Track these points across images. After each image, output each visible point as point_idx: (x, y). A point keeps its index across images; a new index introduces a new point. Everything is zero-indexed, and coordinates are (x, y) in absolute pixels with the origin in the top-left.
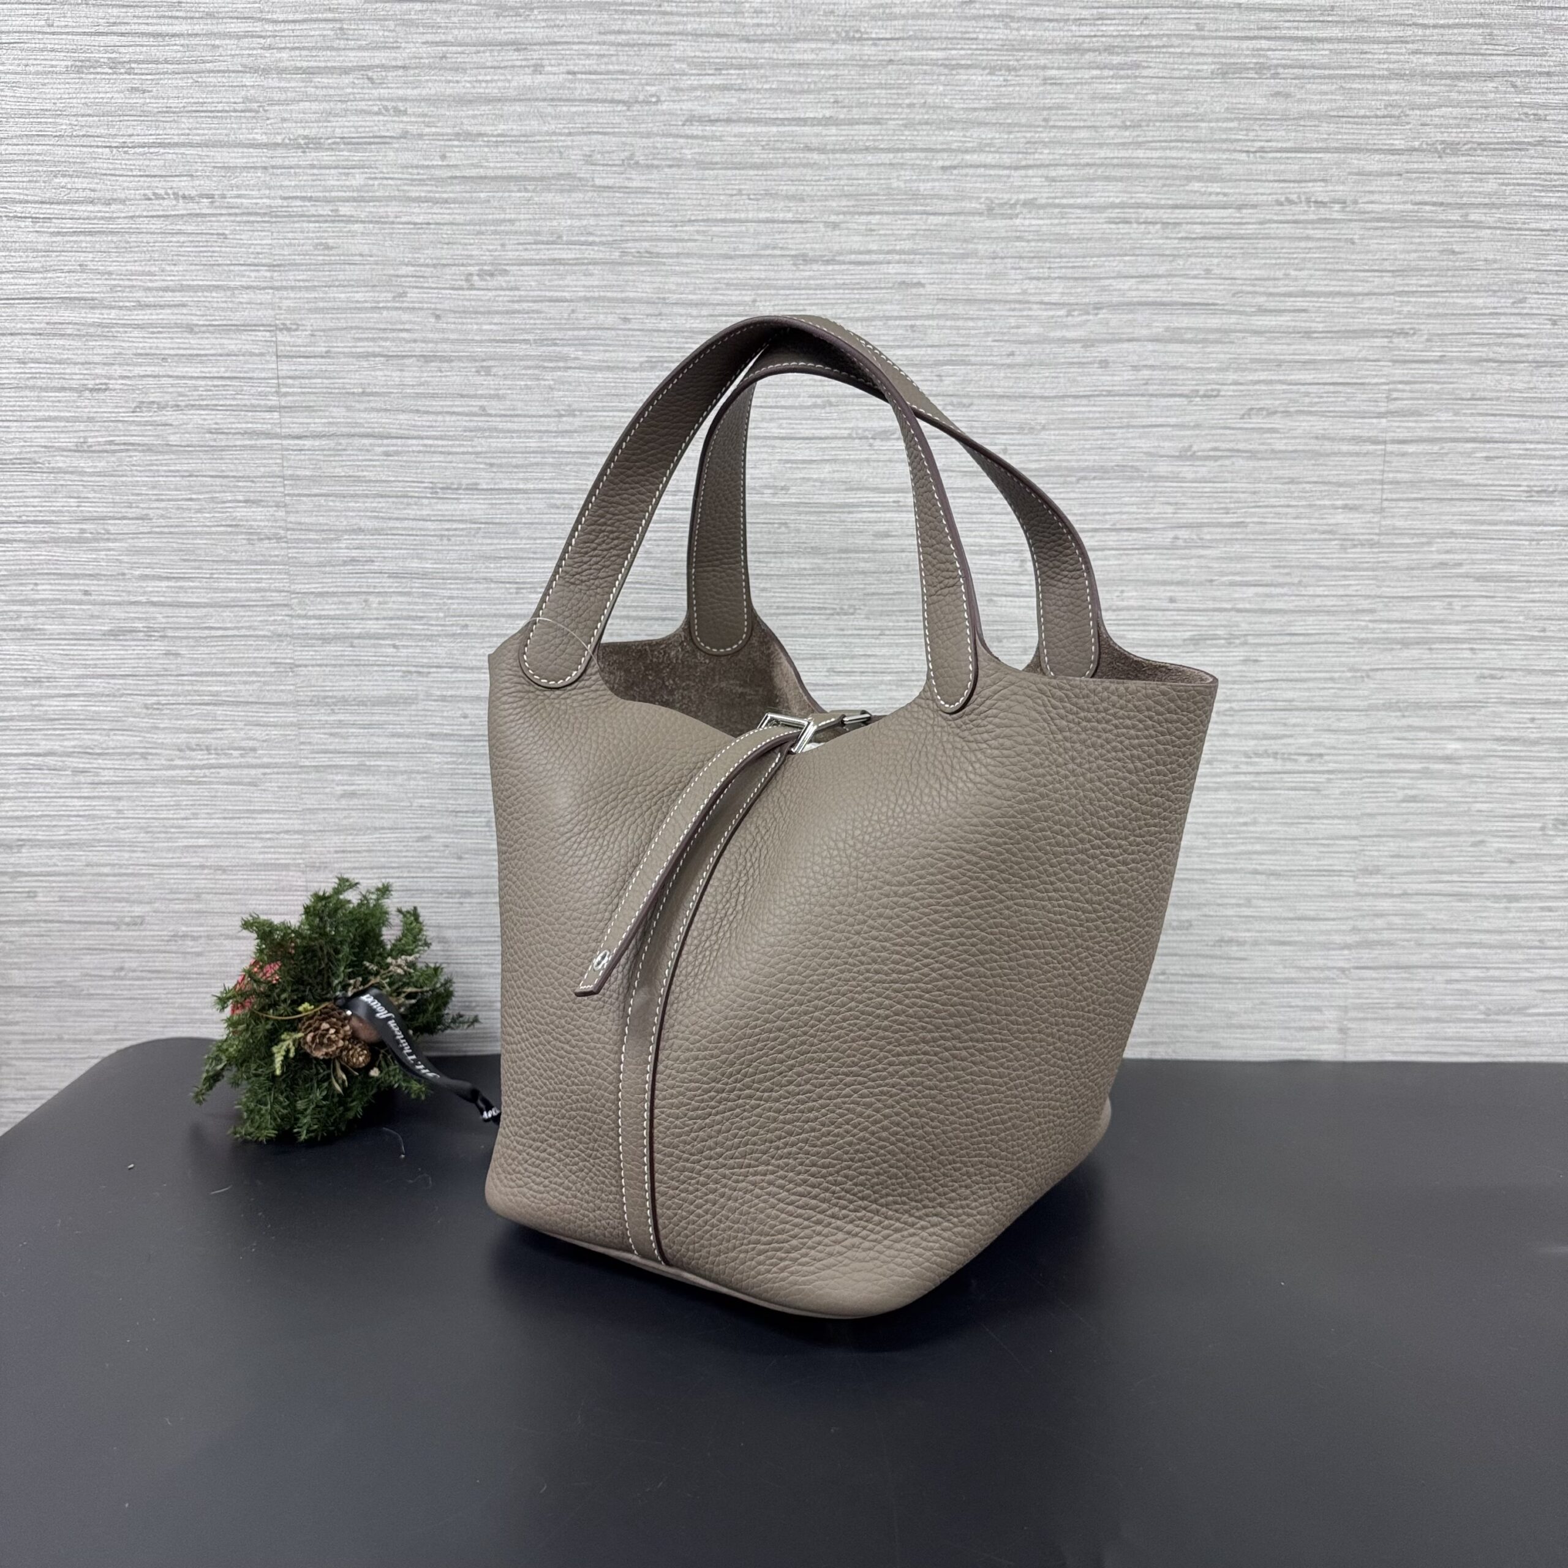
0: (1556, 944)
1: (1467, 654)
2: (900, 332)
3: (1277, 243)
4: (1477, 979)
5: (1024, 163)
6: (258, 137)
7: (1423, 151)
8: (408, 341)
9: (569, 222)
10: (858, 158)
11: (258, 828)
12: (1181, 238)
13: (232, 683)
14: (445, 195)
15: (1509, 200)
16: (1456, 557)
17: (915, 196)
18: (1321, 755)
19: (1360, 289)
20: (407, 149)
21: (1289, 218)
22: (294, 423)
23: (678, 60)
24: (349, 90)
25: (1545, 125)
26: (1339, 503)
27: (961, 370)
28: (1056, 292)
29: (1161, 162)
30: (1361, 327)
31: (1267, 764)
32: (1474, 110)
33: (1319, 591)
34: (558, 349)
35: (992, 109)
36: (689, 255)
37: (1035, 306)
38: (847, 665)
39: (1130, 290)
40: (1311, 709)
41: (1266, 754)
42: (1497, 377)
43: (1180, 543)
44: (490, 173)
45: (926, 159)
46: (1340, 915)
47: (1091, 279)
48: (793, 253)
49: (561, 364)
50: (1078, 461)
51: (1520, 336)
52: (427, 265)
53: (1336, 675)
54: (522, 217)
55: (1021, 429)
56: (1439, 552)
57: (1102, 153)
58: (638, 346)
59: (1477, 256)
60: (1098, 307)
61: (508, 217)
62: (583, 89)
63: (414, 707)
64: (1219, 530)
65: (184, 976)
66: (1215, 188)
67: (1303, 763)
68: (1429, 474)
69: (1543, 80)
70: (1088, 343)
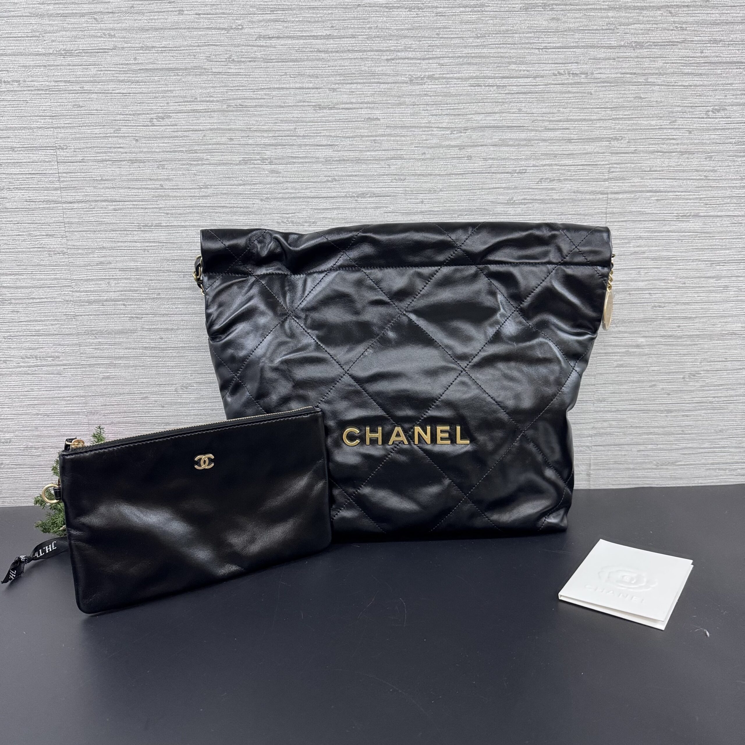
0: (690, 432)
1: (647, 296)
2: (368, 143)
3: (554, 95)
4: (652, 450)
5: (427, 56)
6: (40, 50)
7: (626, 47)
8: (122, 153)
9: (200, 90)
10: (345, 55)
11: (63, 395)
12: (506, 94)
13: (46, 325)
14: (137, 79)
15: (668, 71)
17: (373, 74)
19: (595, 117)
20: (117, 55)
21: (560, 82)
22: (69, 196)
23: (251, 7)
24: (85, 25)
25: (686, 32)
27: (399, 162)
28: (445, 121)
29: (497, 55)
30: (596, 136)
32: (650, 26)
34: (198, 155)
35: (410, 29)
36: (261, 106)
37: (435, 129)
39: (481, 120)
42: (662, 160)
44: (159, 66)
45: (378, 55)
46: (587, 421)
47: (462, 115)
48: (314, 104)
49: (200, 162)
50: (458, 206)
51: (673, 139)
52: (130, 115)
54: (176, 89)
55: (430, 191)
56: (634, 247)
57: (466, 51)
58: (238, 153)
59: (652, 99)
60: (466, 129)
61: (169, 89)
62: (204, 23)
65: (32, 466)
66: (523, 67)
68: (629, 209)
69: (685, 9)
70: (461, 147)
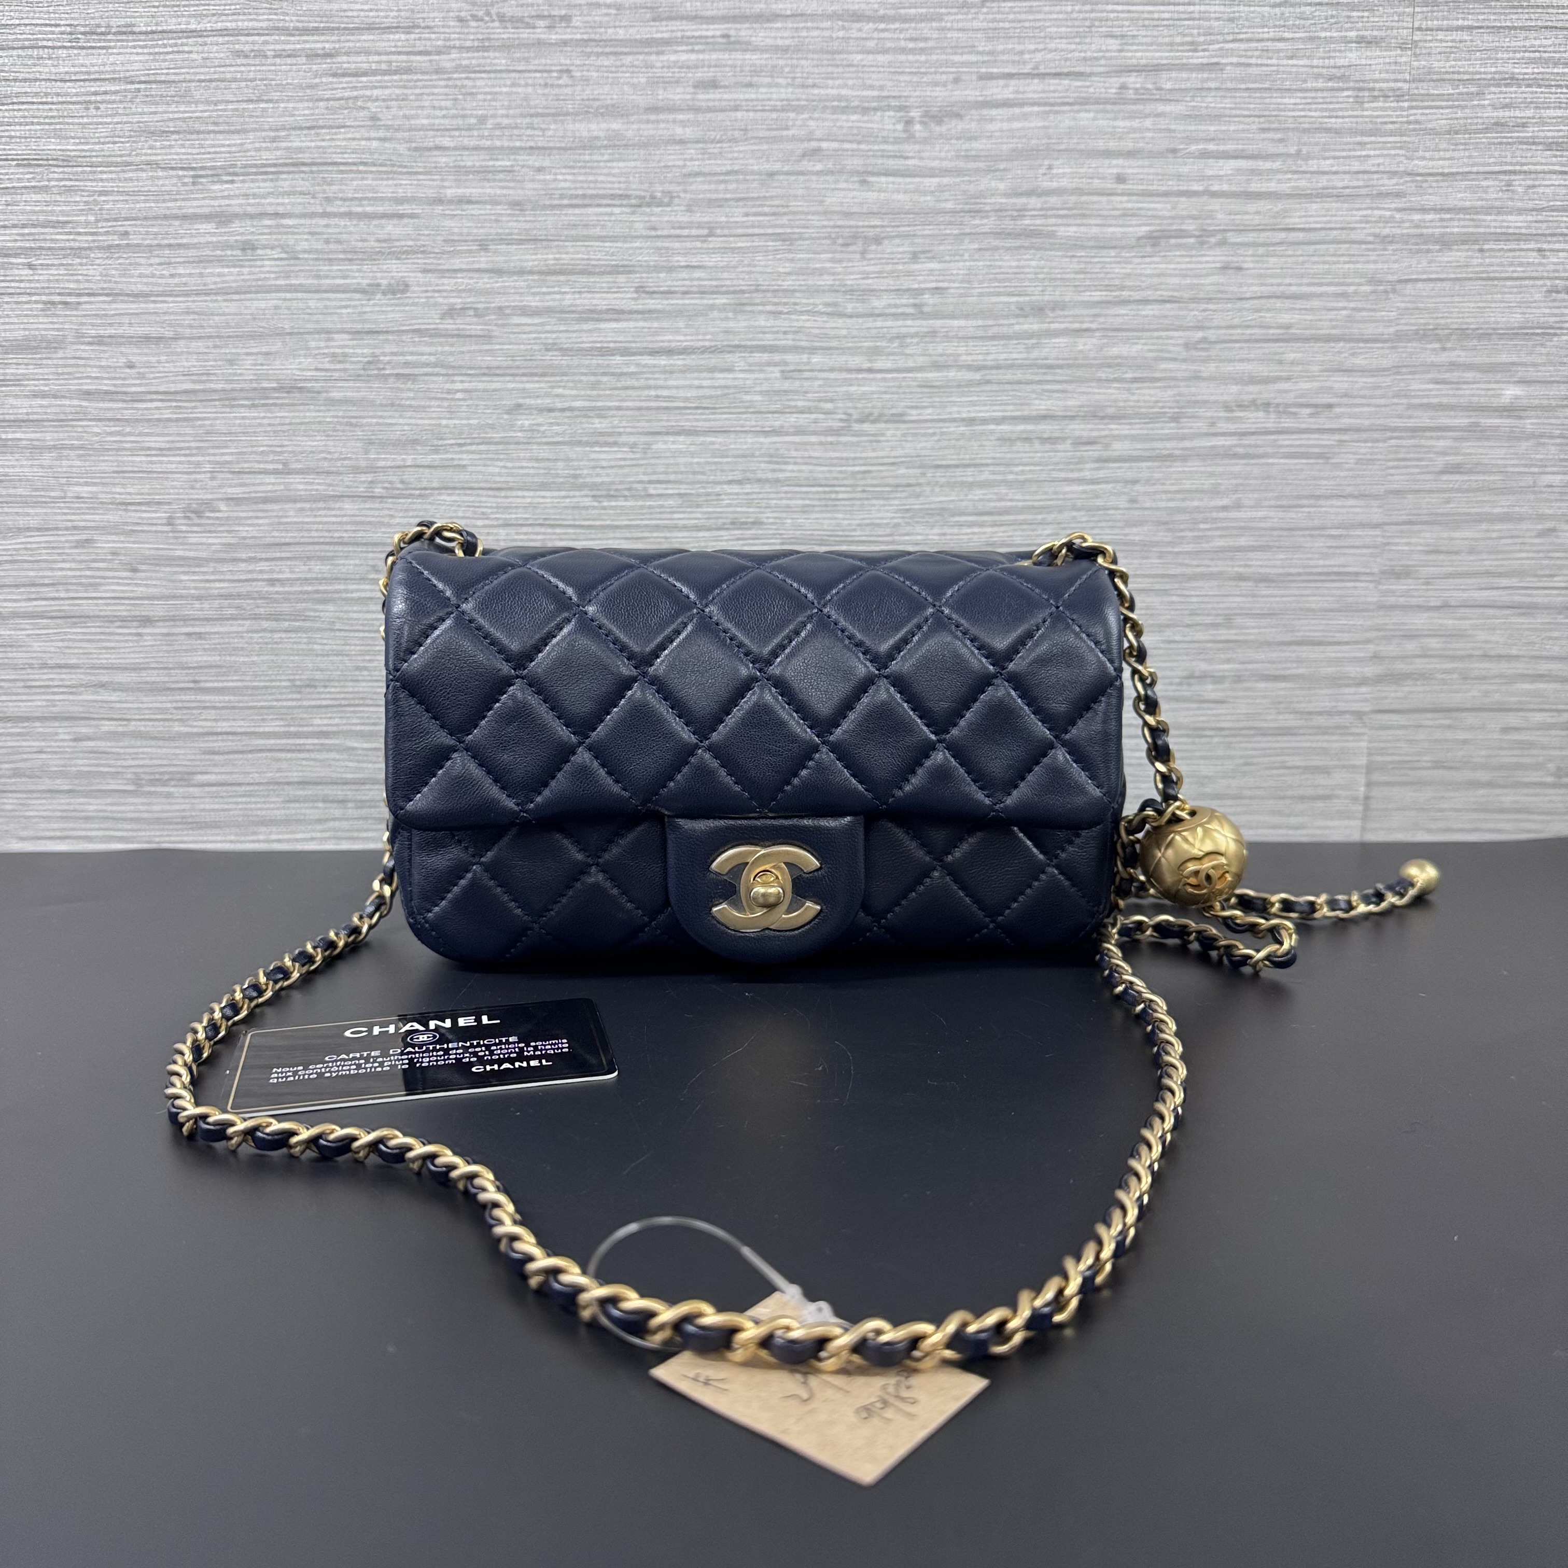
16: (1518, 113)
18: (1330, 406)
26: (1352, 34)
31: (1255, 419)
33: (1326, 165)
38: (663, 281)
40: (1316, 339)
41: (1253, 405)
43: (1130, 94)
53: (1352, 289)
63: (60, 354)
64: (1184, 75)
67: (1305, 417)
